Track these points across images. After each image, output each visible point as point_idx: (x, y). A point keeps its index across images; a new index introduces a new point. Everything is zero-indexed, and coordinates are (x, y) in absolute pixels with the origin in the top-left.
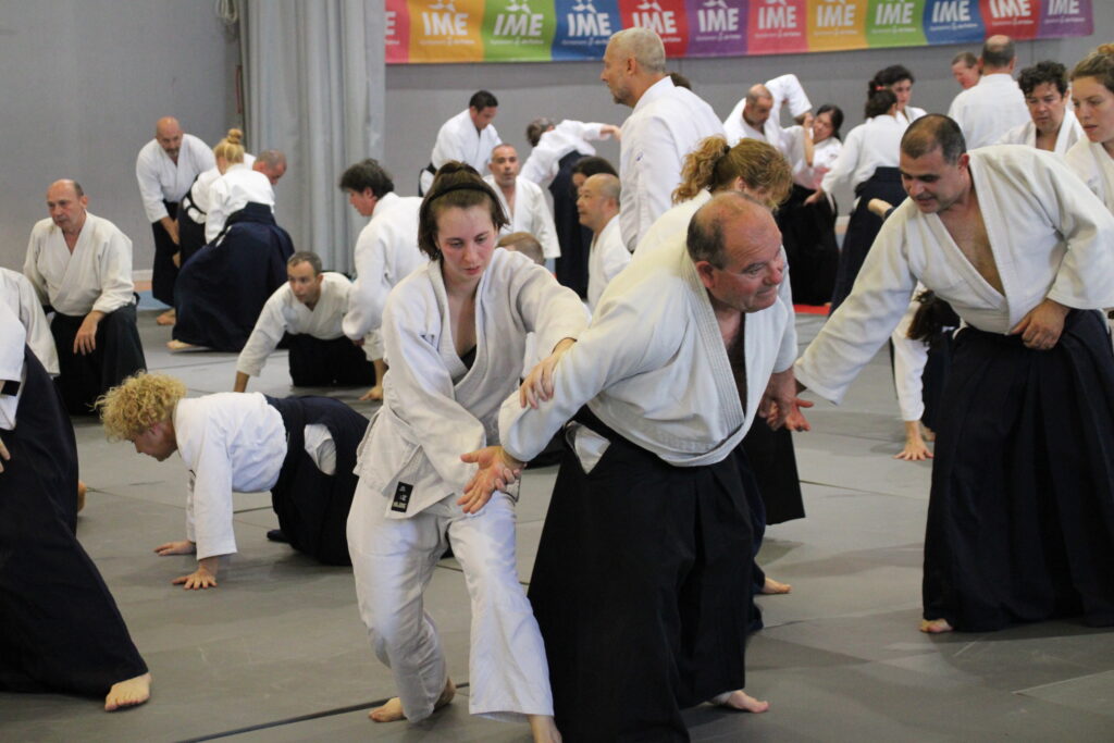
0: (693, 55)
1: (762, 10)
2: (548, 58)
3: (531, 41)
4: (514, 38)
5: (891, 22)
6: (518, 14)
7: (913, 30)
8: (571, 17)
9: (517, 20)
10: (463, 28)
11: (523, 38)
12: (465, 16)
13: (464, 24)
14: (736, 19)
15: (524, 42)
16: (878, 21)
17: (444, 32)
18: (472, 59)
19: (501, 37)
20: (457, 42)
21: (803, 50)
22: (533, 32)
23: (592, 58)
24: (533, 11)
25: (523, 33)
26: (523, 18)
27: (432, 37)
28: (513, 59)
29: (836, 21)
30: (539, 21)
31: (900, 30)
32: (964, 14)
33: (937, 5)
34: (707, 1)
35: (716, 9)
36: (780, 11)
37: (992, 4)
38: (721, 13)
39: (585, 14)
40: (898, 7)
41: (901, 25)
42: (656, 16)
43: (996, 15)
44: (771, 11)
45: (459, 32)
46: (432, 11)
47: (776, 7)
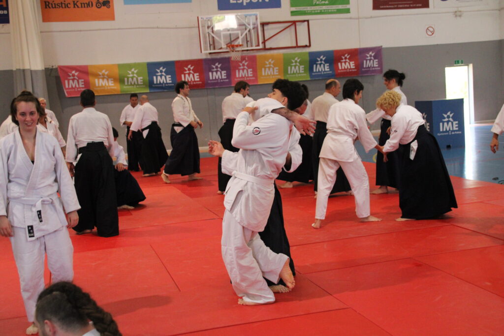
0: (208, 87)
1: (237, 71)
2: (148, 91)
3: (140, 86)
4: (133, 85)
5: (295, 72)
6: (132, 78)
7: (305, 75)
8: (155, 78)
9: (132, 79)
10: (112, 83)
11: (136, 85)
12: (112, 79)
13: (112, 82)
14: (225, 75)
15: (138, 86)
16: (289, 72)
17: (104, 84)
18: (116, 93)
19: (128, 85)
20: (109, 88)
21: (257, 84)
22: (139, 83)
23: (166, 90)
24: (139, 76)
25: (136, 83)
26: (135, 79)
27: (99, 87)
29: (271, 73)
30: (141, 79)
31: (299, 75)
32: (327, 68)
33: (315, 66)
34: (213, 68)
35: (217, 72)
36: (245, 71)
37: (339, 64)
38: (219, 73)
39: (161, 76)
40: (297, 67)
41: (300, 73)
42: (191, 75)
43: (340, 68)
44: (241, 71)
45: (110, 84)
46: (99, 79)
47: (243, 70)
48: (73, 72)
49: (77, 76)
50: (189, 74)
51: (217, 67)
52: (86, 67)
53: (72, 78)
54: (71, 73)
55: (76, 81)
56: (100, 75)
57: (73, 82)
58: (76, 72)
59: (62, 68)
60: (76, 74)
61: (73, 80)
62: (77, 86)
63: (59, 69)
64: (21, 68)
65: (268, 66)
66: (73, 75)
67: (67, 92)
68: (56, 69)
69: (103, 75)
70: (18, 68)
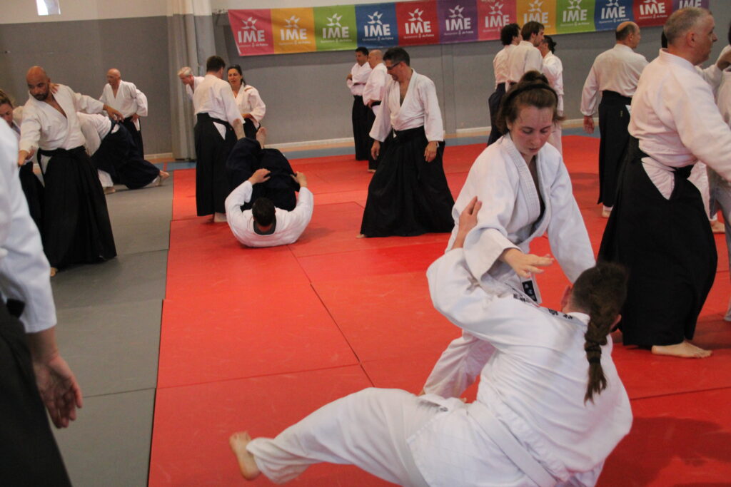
0: (443, 43)
1: (487, 18)
3: (344, 40)
4: (335, 39)
5: (573, 20)
6: (334, 28)
7: (588, 23)
8: (366, 28)
9: (334, 30)
10: (304, 36)
11: (339, 39)
12: (305, 30)
13: (305, 34)
14: (469, 23)
15: (341, 41)
16: (564, 20)
17: (292, 38)
18: (309, 51)
19: (327, 39)
20: (300, 43)
22: (344, 36)
24: (342, 26)
25: (339, 36)
26: (337, 29)
27: (286, 41)
28: (334, 50)
30: (346, 30)
31: (579, 24)
32: (622, 14)
33: (603, 10)
34: (452, 14)
35: (456, 19)
36: (499, 18)
37: (641, 7)
38: (460, 21)
39: (375, 25)
40: (577, 12)
41: (580, 21)
42: (419, 24)
43: (642, 13)
44: (493, 18)
45: (302, 38)
46: (285, 29)
47: (496, 16)
48: (250, 19)
49: (254, 25)
50: (416, 22)
51: (457, 12)
52: (268, 11)
53: (247, 27)
54: (246, 20)
55: (253, 33)
56: (287, 24)
57: (249, 34)
58: (253, 19)
59: (233, 13)
60: (254, 22)
61: (249, 31)
62: (255, 40)
63: (229, 15)
64: (181, 13)
65: (533, 10)
66: (250, 24)
67: (241, 49)
68: (225, 15)
69: (292, 23)
70: (176, 12)
